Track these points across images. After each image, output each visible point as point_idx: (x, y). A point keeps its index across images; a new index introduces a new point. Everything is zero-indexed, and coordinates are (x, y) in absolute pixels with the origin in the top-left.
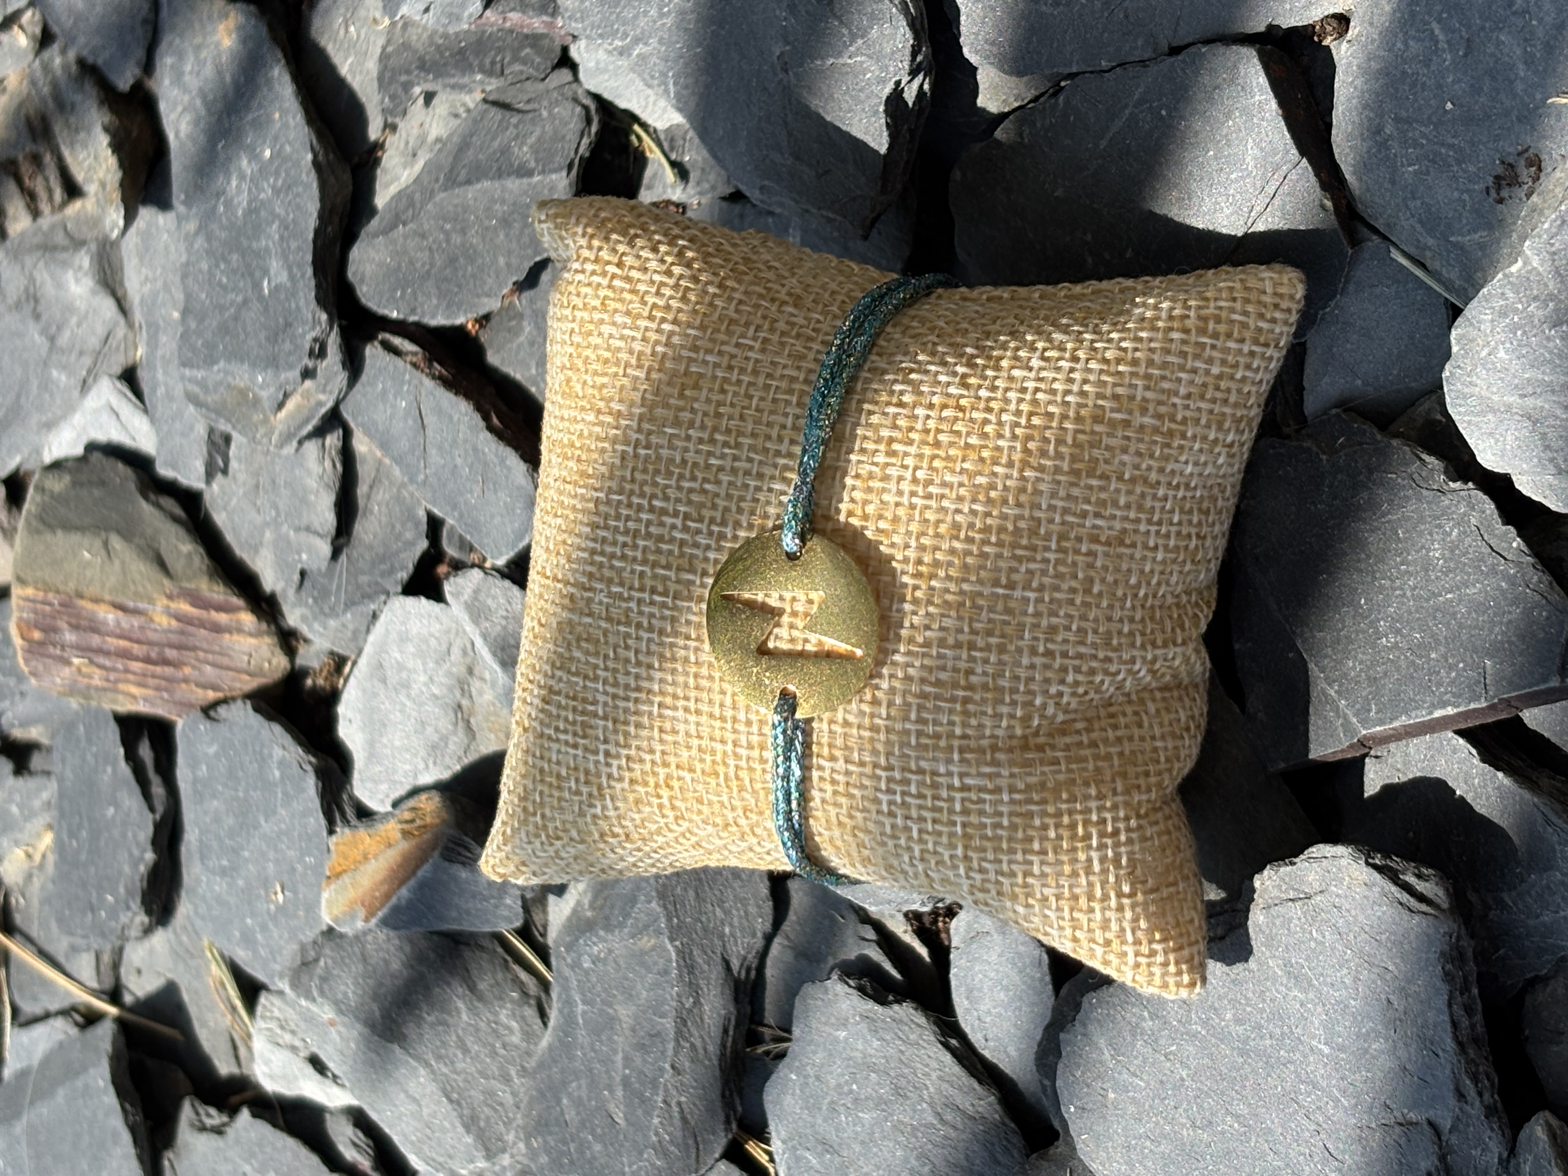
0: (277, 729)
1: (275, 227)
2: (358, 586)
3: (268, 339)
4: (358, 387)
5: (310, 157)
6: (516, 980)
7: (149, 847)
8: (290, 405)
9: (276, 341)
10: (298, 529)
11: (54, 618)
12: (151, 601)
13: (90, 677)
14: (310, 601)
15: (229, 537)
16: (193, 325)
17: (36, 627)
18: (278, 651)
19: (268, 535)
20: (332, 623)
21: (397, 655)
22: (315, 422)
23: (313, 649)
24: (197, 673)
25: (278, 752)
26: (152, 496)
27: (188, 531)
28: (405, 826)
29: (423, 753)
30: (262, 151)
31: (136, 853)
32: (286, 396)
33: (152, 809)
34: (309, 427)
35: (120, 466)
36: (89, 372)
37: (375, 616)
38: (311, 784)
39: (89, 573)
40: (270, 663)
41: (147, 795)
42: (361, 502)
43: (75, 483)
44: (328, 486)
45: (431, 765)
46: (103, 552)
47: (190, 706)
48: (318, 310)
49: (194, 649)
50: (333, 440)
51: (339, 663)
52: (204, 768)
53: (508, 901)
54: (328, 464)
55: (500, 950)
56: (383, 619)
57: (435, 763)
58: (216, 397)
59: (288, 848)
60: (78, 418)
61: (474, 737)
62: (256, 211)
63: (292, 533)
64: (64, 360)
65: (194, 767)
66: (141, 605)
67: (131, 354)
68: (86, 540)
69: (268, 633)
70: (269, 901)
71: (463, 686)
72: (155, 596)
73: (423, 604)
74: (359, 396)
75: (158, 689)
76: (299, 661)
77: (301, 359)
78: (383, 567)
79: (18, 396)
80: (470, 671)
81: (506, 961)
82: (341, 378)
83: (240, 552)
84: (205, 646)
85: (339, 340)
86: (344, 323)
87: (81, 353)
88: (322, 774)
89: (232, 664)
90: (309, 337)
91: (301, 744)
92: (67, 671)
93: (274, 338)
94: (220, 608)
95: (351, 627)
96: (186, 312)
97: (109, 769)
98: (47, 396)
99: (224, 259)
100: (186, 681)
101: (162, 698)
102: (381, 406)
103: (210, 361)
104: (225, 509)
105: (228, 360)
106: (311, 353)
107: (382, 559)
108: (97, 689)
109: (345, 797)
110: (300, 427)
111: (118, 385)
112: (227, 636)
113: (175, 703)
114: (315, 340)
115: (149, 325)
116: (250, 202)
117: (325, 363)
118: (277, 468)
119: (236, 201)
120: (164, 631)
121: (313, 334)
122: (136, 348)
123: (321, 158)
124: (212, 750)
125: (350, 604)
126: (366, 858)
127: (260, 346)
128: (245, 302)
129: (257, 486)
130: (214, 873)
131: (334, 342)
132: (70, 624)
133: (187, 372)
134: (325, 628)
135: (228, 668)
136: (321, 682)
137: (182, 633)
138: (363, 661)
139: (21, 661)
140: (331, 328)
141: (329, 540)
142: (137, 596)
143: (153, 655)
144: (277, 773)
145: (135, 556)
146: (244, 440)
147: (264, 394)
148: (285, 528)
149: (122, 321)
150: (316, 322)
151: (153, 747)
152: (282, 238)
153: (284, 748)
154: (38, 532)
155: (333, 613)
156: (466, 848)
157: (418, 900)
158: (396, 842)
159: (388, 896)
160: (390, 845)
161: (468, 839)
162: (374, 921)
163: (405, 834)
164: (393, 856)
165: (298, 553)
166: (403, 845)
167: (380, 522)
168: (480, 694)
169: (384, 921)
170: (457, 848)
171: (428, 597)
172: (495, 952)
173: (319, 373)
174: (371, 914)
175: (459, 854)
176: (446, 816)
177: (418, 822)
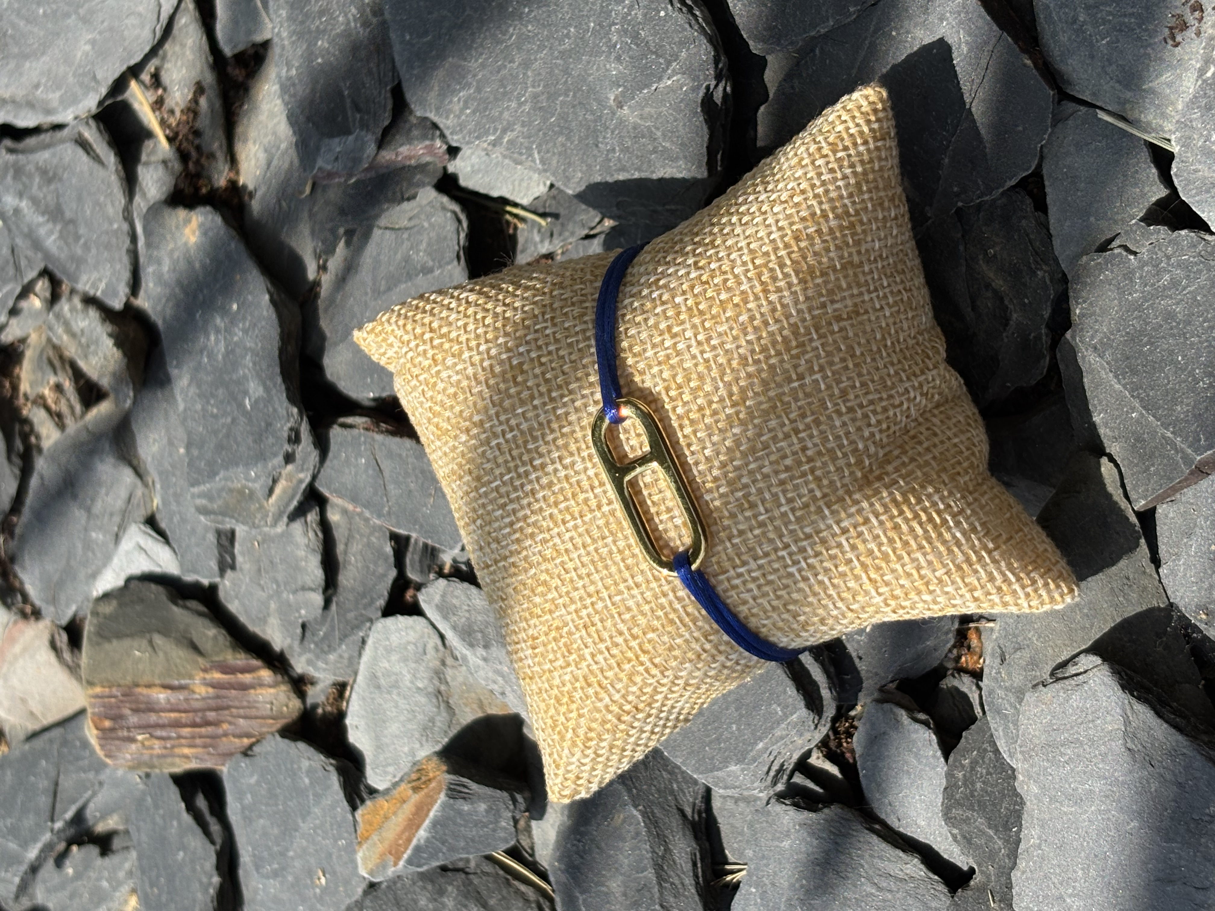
0: (302, 745)
1: (248, 358)
2: (347, 622)
3: (255, 441)
4: (328, 463)
5: (267, 297)
6: (517, 891)
7: (215, 872)
8: (278, 490)
9: (261, 440)
10: (295, 592)
11: (119, 707)
12: (191, 677)
13: (151, 748)
14: (312, 646)
15: (243, 619)
16: (195, 452)
17: (107, 717)
18: (293, 695)
19: (273, 605)
20: (332, 657)
21: (387, 665)
22: (298, 497)
23: (319, 687)
24: (233, 727)
25: (305, 764)
26: (180, 602)
27: (211, 620)
28: (414, 784)
29: (417, 735)
30: (231, 307)
31: (205, 880)
32: (275, 481)
33: (213, 842)
34: (295, 503)
35: (153, 586)
36: (120, 527)
37: (364, 642)
38: (334, 780)
39: (140, 667)
40: (287, 706)
41: (207, 833)
42: (340, 558)
43: (121, 605)
44: (314, 550)
45: (424, 743)
46: (149, 649)
47: (231, 755)
48: (290, 406)
49: (228, 708)
50: (312, 517)
51: (341, 688)
52: (249, 796)
53: (503, 824)
54: (311, 534)
55: (501, 872)
56: (370, 642)
57: (427, 741)
58: (220, 502)
59: (324, 838)
60: (116, 561)
61: (454, 714)
62: (233, 351)
63: (291, 596)
64: (99, 523)
65: (240, 799)
66: (183, 682)
67: (149, 506)
68: (136, 644)
69: (283, 683)
70: (314, 886)
71: (439, 675)
72: (194, 672)
73: (401, 621)
74: (329, 470)
75: (205, 746)
76: (309, 701)
77: (282, 446)
78: (365, 601)
79: (68, 562)
80: (443, 663)
81: (507, 880)
82: (314, 455)
83: (253, 628)
84: (237, 703)
85: (308, 427)
86: (311, 413)
87: (111, 515)
88: (341, 771)
89: (259, 714)
90: (286, 428)
91: (322, 753)
92: (134, 747)
93: (259, 438)
94: (243, 671)
95: (346, 655)
96: (189, 446)
97: (175, 823)
98: (90, 554)
99: (213, 395)
100: (226, 735)
101: (209, 754)
102: (347, 471)
103: (213, 474)
104: (237, 598)
105: (227, 469)
106: (290, 440)
107: (363, 595)
108: (159, 756)
109: (362, 787)
110: (288, 504)
111: (142, 527)
112: (252, 691)
113: (219, 755)
114: (291, 429)
115: (161, 473)
116: (226, 347)
117: (300, 448)
118: (273, 552)
119: (215, 351)
120: (204, 699)
121: (289, 425)
122: (152, 501)
123: (275, 296)
124: (253, 780)
125: (344, 637)
126: (386, 818)
127: (249, 448)
128: (234, 420)
129: (259, 570)
130: (268, 877)
131: (305, 429)
132: (132, 710)
133: (195, 490)
134: (327, 664)
135: (256, 718)
136: (329, 708)
137: (218, 697)
138: (360, 678)
139: (97, 748)
140: (302, 419)
141: (321, 591)
142: (180, 675)
143: (198, 720)
144: (307, 781)
145: (174, 647)
146: (245, 528)
147: (257, 486)
148: (285, 595)
149: (139, 482)
150: (289, 415)
151: (206, 797)
152: (254, 364)
153: (309, 759)
154: (98, 644)
155: (331, 649)
156: (465, 786)
157: (433, 837)
158: (409, 798)
159: (409, 840)
160: (404, 802)
161: (465, 780)
162: (401, 863)
163: (416, 789)
164: (408, 808)
165: (298, 611)
166: (415, 798)
167: (357, 568)
168: (454, 678)
169: (410, 862)
170: (458, 788)
171: (402, 614)
172: (497, 874)
173: (297, 456)
174: (398, 858)
175: (461, 792)
176: (444, 768)
177: (424, 779)
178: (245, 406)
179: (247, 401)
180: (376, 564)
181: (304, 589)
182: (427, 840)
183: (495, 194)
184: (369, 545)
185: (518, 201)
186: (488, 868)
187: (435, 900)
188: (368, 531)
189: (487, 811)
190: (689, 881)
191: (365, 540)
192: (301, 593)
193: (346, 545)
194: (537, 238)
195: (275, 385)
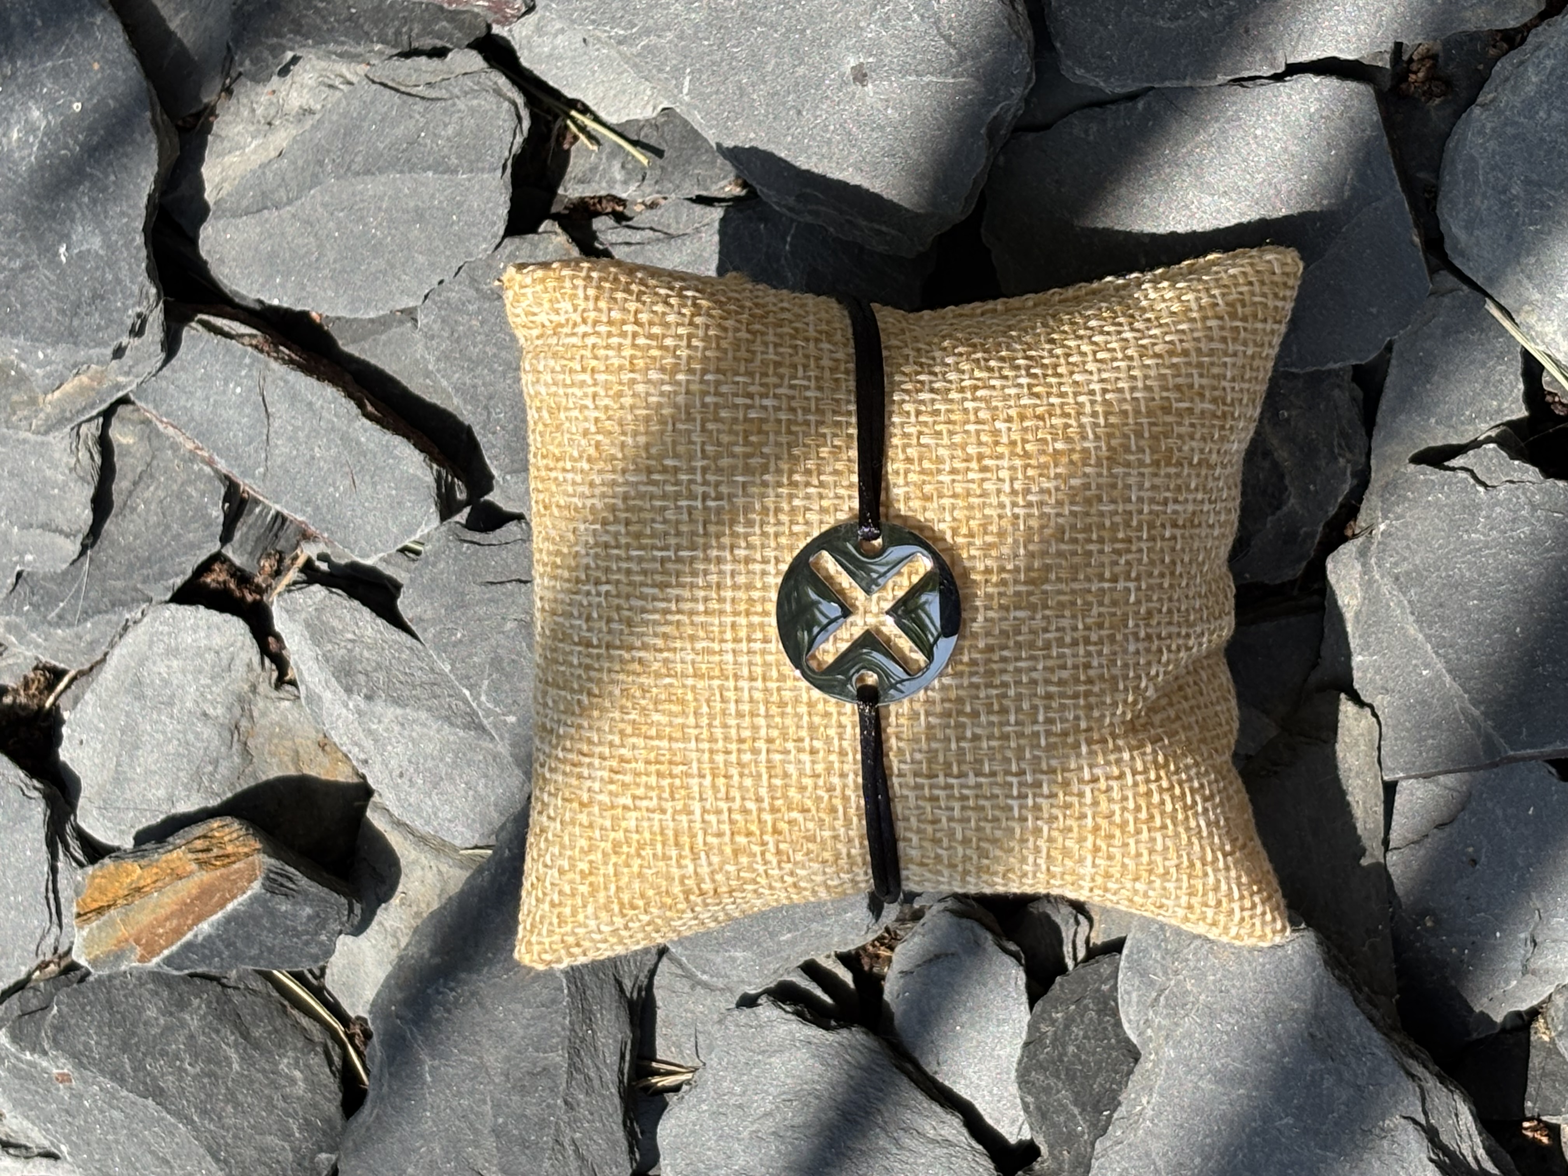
2: (106, 593)
3: (62, 311)
4: (167, 371)
5: (148, 114)
8: (68, 387)
9: (76, 314)
10: (26, 526)
20: (60, 633)
21: (163, 671)
28: (200, 855)
29: (184, 778)
30: (68, 104)
32: (76, 376)
34: (94, 413)
38: (39, 813)
42: (117, 499)
44: (82, 479)
48: (147, 283)
51: (53, 677)
54: (83, 455)
55: (275, 994)
56: (137, 631)
61: (251, 762)
63: (16, 529)
71: (242, 704)
73: (202, 613)
74: (165, 383)
77: (118, 336)
78: (146, 571)
80: (254, 688)
81: (284, 1006)
82: (157, 355)
85: (162, 316)
86: (169, 298)
90: (132, 313)
91: (23, 769)
95: (88, 637)
102: (200, 393)
106: (131, 330)
107: (147, 562)
114: (139, 315)
117: (140, 343)
121: (138, 309)
125: (92, 612)
127: (47, 319)
128: (25, 268)
131: (156, 318)
134: (45, 639)
140: (157, 304)
141: (80, 537)
147: (38, 372)
148: (3, 525)
150: (142, 295)
152: (93, 201)
155: (63, 621)
156: (290, 879)
157: (219, 936)
158: (192, 873)
159: (179, 933)
160: (180, 878)
161: (292, 870)
162: (155, 960)
163: (202, 864)
164: (188, 888)
165: (22, 555)
166: (205, 876)
167: (146, 521)
168: (264, 714)
169: (168, 961)
170: (280, 879)
171: (208, 606)
172: (270, 995)
173: (128, 352)
174: (153, 954)
175: (282, 885)
176: (258, 846)
177: (215, 851)
178: (57, 254)
179: (62, 250)
180: (185, 525)
181: (45, 527)
182: (209, 938)
183: (570, 93)
184: (179, 496)
185: (603, 115)
186: (257, 984)
187: (171, 1014)
188: (184, 476)
189: (310, 918)
190: (610, 1077)
191: (175, 487)
192: (39, 531)
193: (135, 484)
194: (619, 176)
195: (128, 245)
